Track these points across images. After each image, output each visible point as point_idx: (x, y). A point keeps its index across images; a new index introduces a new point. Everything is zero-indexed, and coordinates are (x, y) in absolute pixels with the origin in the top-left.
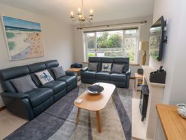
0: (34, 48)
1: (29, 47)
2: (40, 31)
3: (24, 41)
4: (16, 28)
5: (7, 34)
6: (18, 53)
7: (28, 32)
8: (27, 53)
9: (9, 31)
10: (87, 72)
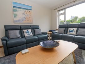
0: (27, 18)
1: (24, 17)
2: (31, 10)
3: (22, 14)
4: (18, 8)
5: (14, 10)
6: (18, 19)
7: (25, 10)
8: (23, 20)
9: (15, 9)
10: (57, 34)
